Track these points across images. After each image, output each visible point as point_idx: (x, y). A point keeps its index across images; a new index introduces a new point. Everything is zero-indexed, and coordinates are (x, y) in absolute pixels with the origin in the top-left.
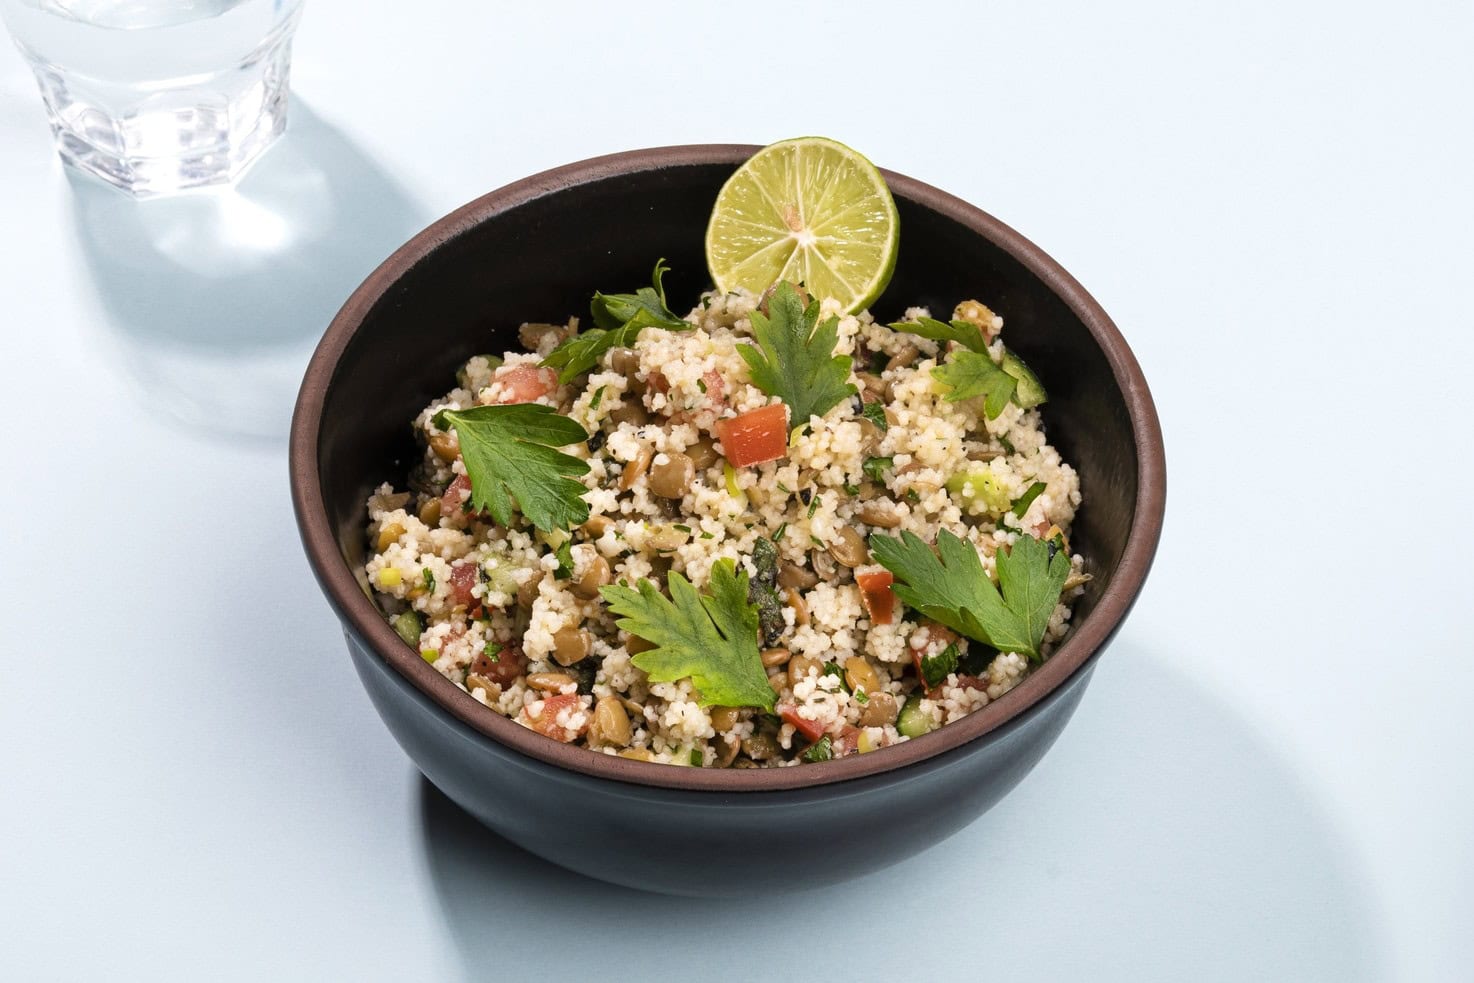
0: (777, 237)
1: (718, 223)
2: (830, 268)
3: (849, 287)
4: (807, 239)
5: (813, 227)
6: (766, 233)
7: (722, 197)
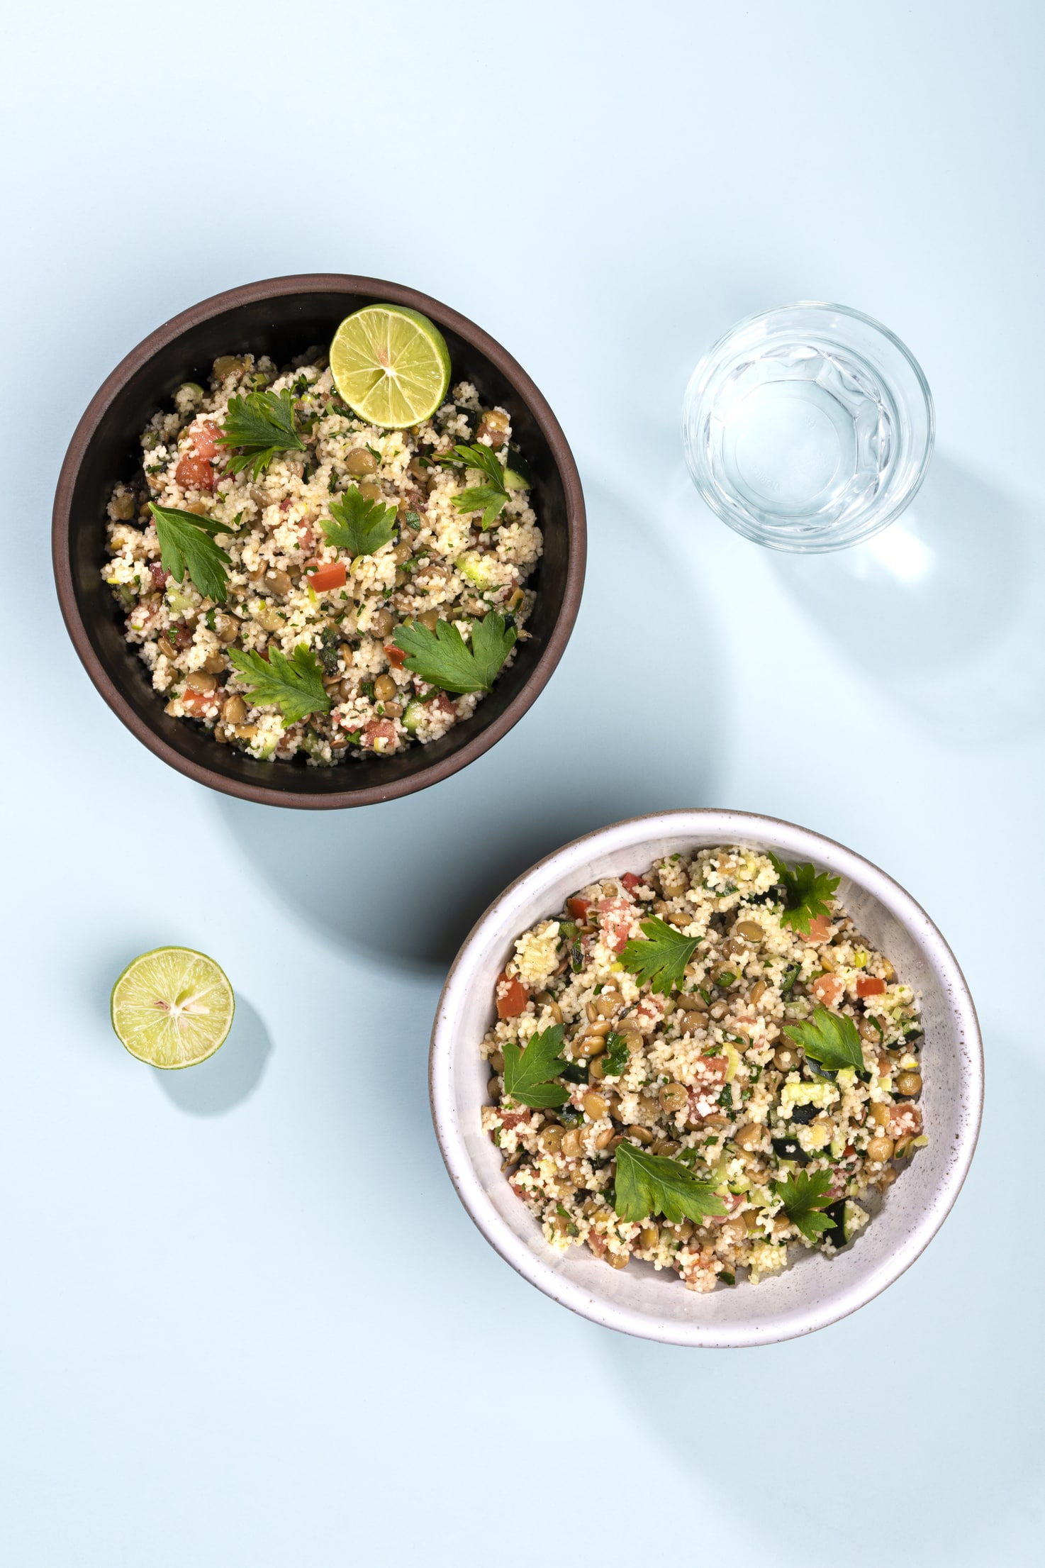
0: (373, 365)
1: (337, 342)
2: (404, 395)
3: (414, 411)
4: (390, 372)
5: (395, 367)
6: (365, 360)
7: (341, 328)
